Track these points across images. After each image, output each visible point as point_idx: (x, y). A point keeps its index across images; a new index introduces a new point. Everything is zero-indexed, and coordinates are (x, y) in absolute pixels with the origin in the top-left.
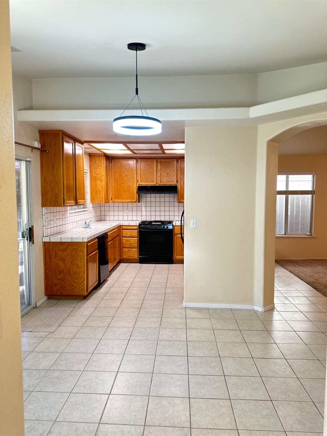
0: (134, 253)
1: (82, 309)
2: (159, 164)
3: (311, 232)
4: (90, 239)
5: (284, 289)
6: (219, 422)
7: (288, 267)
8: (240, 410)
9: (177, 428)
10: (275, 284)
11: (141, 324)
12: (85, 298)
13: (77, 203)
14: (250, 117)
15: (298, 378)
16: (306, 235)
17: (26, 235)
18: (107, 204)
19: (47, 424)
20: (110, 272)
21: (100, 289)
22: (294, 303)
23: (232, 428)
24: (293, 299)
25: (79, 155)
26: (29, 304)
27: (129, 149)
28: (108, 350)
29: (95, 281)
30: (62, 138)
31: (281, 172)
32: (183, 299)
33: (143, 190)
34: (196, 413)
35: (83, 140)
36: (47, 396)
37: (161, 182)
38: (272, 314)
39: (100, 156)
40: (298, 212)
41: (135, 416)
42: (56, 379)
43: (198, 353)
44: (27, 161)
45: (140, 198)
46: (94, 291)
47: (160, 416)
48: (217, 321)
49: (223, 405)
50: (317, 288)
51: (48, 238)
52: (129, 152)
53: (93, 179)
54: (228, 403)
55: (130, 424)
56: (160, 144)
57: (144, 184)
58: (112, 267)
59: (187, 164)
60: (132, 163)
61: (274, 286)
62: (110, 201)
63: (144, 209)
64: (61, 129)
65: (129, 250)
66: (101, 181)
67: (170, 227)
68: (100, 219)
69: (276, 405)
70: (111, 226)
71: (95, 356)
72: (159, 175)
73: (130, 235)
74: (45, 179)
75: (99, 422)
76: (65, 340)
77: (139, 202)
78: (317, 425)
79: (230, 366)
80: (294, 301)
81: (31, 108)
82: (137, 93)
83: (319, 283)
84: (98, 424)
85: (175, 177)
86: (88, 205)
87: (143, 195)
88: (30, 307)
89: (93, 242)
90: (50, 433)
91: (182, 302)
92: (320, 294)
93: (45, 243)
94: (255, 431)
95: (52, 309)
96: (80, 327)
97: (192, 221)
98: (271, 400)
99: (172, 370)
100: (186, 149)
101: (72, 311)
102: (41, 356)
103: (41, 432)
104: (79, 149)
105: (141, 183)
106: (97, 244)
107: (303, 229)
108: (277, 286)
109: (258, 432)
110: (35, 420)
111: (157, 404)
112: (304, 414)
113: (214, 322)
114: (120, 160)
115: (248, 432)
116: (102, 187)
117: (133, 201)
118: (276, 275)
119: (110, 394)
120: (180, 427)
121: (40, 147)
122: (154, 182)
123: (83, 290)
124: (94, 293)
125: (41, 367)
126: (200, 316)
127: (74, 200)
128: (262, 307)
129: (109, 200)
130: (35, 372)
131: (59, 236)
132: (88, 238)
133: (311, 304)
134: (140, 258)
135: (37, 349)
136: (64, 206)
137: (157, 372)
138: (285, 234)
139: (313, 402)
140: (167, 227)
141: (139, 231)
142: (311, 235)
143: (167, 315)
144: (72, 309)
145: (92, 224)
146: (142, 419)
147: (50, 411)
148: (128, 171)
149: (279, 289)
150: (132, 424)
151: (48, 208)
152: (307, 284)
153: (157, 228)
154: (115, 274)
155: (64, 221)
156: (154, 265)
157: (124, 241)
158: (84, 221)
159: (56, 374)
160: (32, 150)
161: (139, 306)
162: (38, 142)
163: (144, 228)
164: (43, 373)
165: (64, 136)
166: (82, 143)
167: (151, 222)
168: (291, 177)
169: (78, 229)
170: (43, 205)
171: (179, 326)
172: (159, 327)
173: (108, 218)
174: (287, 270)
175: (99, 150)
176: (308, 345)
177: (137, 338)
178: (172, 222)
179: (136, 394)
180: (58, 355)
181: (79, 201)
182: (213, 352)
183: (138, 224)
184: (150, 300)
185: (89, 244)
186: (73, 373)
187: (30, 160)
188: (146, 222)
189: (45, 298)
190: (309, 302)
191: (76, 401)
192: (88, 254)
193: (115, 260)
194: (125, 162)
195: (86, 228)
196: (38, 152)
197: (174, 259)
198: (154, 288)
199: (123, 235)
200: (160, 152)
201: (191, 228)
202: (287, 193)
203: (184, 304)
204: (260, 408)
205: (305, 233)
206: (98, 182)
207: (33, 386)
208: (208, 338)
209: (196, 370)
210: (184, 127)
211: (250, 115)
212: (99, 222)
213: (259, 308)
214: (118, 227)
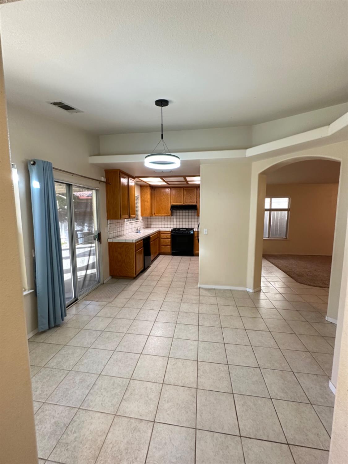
0: (169, 249)
1: (132, 286)
2: (185, 191)
3: (286, 236)
4: (137, 241)
5: (268, 275)
6: (219, 385)
7: (270, 260)
8: (235, 375)
9: (187, 388)
10: (262, 272)
11: (169, 299)
12: (135, 278)
13: (130, 217)
14: (247, 156)
15: (280, 349)
16: (283, 238)
17: (96, 238)
18: (151, 217)
19: (94, 377)
20: (152, 261)
21: (145, 273)
22: (275, 286)
23: (229, 391)
24: (275, 283)
25: (131, 186)
26: (99, 282)
27: (164, 181)
28: (145, 318)
29: (141, 267)
30: (120, 174)
31: (268, 196)
32: (198, 282)
33: (174, 208)
34: (202, 375)
35: (134, 176)
36: (98, 352)
37: (186, 203)
38: (260, 294)
39: (147, 186)
40: (277, 223)
41: (157, 374)
42: (107, 338)
43: (206, 323)
44: (96, 190)
45: (173, 213)
46: (141, 274)
47: (175, 375)
48: (221, 299)
49: (222, 369)
50: (291, 275)
51: (111, 239)
52: (165, 183)
53: (143, 201)
54: (226, 367)
55: (152, 381)
56: (185, 177)
57: (175, 204)
58: (154, 258)
59: (202, 191)
60: (168, 190)
61: (261, 274)
62: (154, 215)
63: (175, 220)
64: (119, 169)
65: (165, 247)
66: (148, 202)
67: (192, 232)
68: (148, 227)
69: (263, 372)
70: (153, 232)
71: (136, 322)
72: (185, 198)
73: (166, 238)
74: (109, 202)
75: (130, 378)
76: (118, 308)
77: (172, 216)
78: (297, 394)
79: (229, 336)
80: (275, 285)
81: (99, 155)
82: (162, 138)
83: (292, 272)
84: (129, 380)
85: (196, 200)
86: (139, 218)
87: (174, 211)
88: (100, 284)
89: (140, 242)
90: (95, 385)
91: (197, 283)
92: (293, 280)
93: (109, 243)
94: (247, 396)
95: (113, 285)
96: (128, 300)
97: (204, 229)
98: (260, 368)
99: (187, 337)
100: (201, 181)
101: (125, 287)
102: (100, 319)
103: (88, 384)
104: (132, 182)
105: (173, 204)
106: (142, 243)
107: (280, 234)
108: (263, 273)
109: (249, 397)
110: (87, 373)
111: (174, 365)
112: (286, 382)
113: (218, 299)
114: (160, 189)
115: (241, 396)
116: (148, 206)
117: (168, 215)
118: (262, 265)
119: (141, 354)
120: (189, 387)
121: (105, 180)
122: (181, 203)
123: (134, 274)
124: (141, 275)
125: (99, 329)
126: (209, 294)
127: (128, 215)
128: (252, 289)
129: (152, 215)
130: (94, 332)
131: (119, 238)
132: (136, 240)
133: (287, 288)
134: (172, 252)
135: (99, 315)
136: (121, 219)
137: (176, 337)
138: (268, 237)
139: (293, 372)
140: (190, 232)
141: (172, 234)
142: (286, 238)
143: (187, 293)
144: (125, 286)
145: (142, 230)
146: (161, 377)
147: (98, 365)
148: (165, 196)
149: (264, 275)
150: (154, 381)
151: (112, 220)
152: (283, 273)
153: (183, 233)
154: (155, 263)
155: (122, 229)
156: (180, 257)
157: (162, 241)
158: (136, 228)
159: (108, 334)
160: (100, 182)
161: (168, 286)
162: (104, 177)
163: (175, 233)
164: (99, 333)
165: (121, 173)
166: (134, 178)
167: (179, 229)
168: (273, 199)
169: (131, 234)
170: (108, 219)
171: (194, 302)
172: (180, 301)
173: (152, 226)
174: (270, 262)
175: (145, 182)
176: (286, 321)
177: (165, 310)
178: (193, 229)
179: (159, 355)
180: (111, 320)
181: (131, 215)
182: (217, 323)
183: (171, 230)
184: (176, 282)
185: (136, 244)
186: (118, 334)
187: (98, 189)
188: (176, 228)
189: (110, 278)
190: (285, 286)
191: (117, 359)
192: (136, 250)
193: (156, 253)
194: (163, 190)
195: (137, 232)
196: (105, 184)
197: (194, 253)
198: (180, 273)
199: (162, 237)
200: (185, 183)
201: (205, 235)
202: (270, 210)
203: (199, 286)
204: (251, 374)
205: (282, 237)
206: (146, 203)
207: (90, 344)
208: (214, 312)
209: (204, 338)
210: (200, 165)
211: (247, 155)
212: (147, 229)
213: (250, 290)
214: (158, 232)
